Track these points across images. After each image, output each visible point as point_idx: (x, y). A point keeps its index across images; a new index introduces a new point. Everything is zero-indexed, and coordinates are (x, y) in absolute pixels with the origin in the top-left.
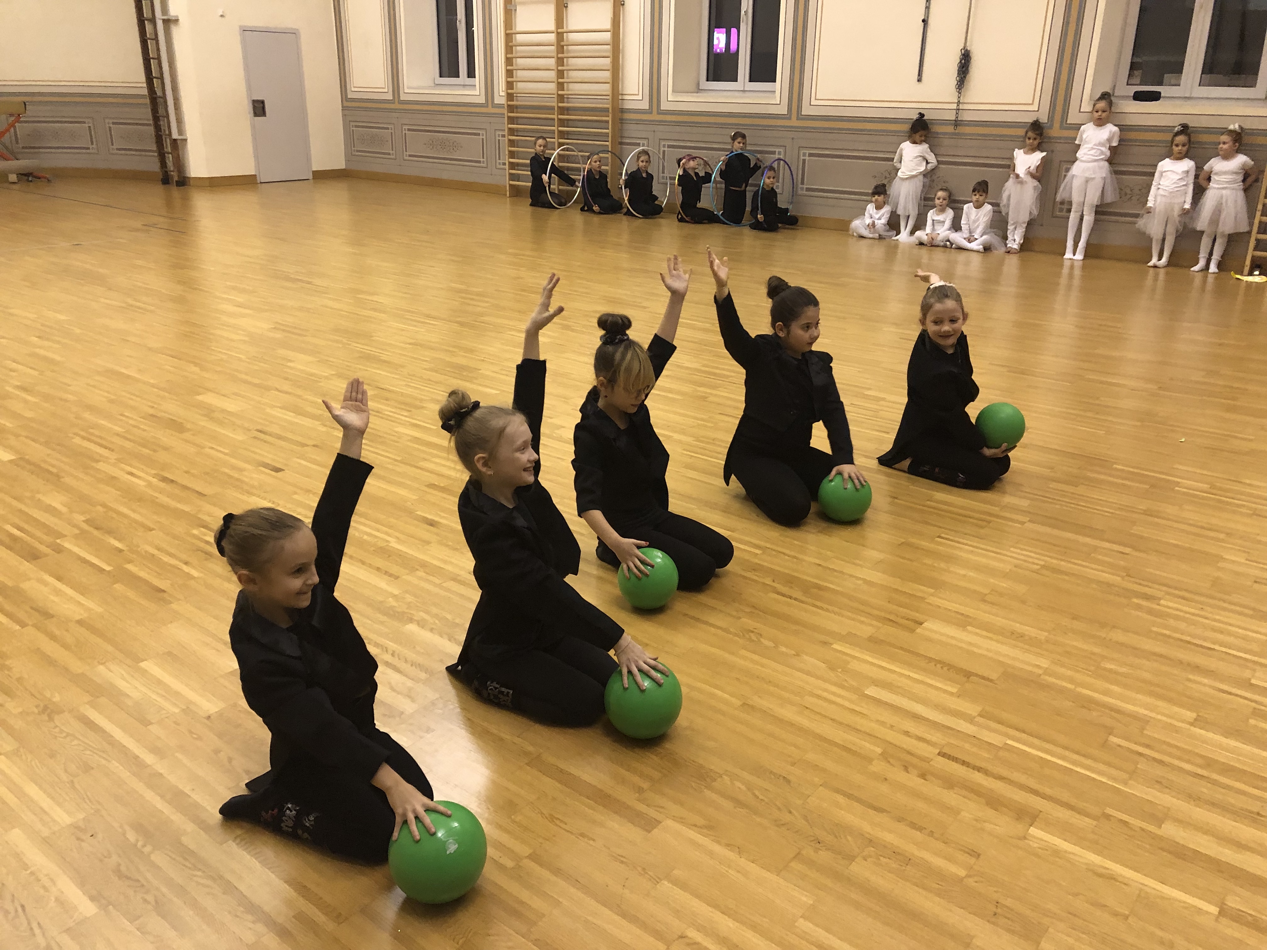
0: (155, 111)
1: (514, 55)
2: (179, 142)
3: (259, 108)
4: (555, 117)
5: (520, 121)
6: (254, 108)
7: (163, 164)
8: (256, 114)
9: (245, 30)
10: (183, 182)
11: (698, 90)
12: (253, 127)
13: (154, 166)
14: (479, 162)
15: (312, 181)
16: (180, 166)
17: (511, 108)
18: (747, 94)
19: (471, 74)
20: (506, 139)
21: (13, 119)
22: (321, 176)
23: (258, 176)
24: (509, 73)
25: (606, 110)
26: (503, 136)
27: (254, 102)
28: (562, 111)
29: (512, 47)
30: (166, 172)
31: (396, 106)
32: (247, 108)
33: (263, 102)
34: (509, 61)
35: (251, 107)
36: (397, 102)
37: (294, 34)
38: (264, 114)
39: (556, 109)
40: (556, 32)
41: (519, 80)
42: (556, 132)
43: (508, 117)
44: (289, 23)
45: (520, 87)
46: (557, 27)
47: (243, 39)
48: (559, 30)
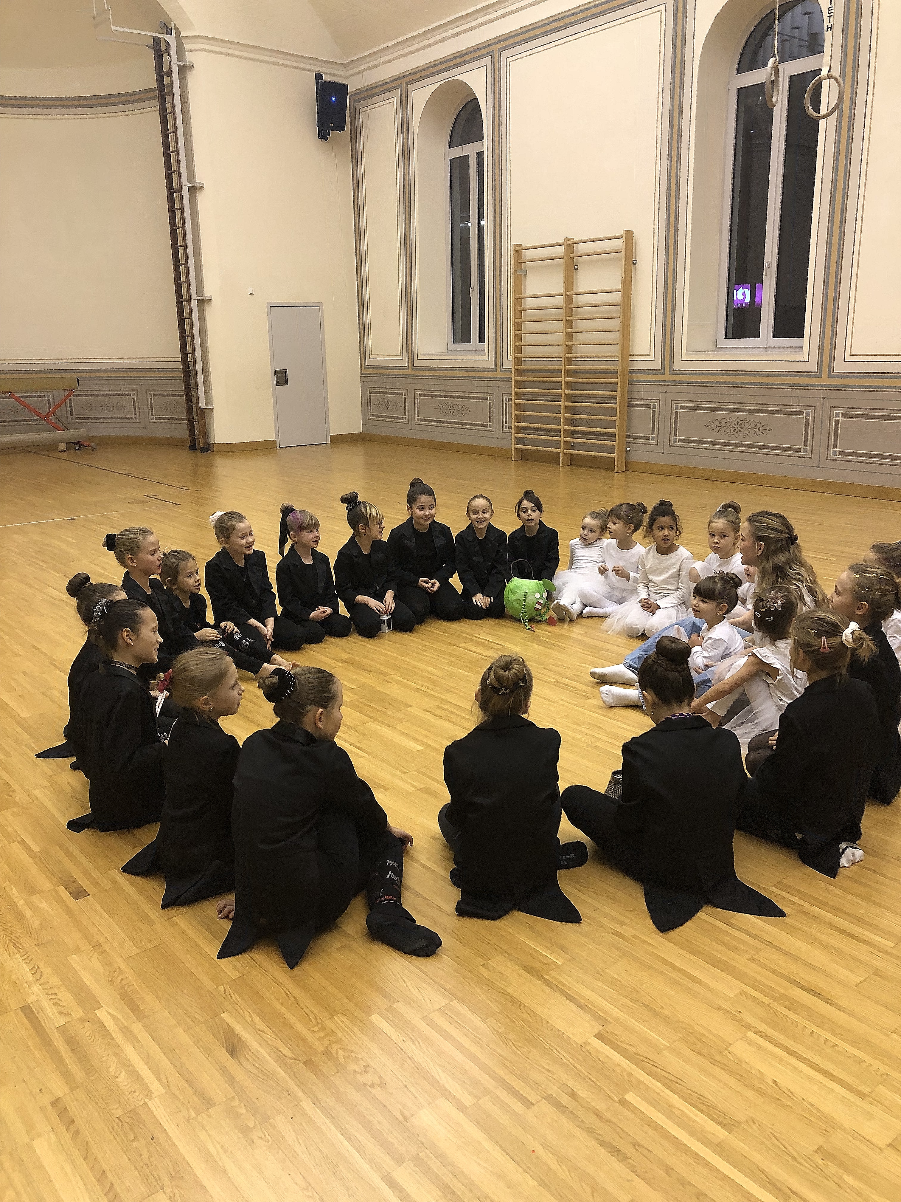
0: (187, 382)
1: (523, 319)
2: (205, 411)
3: (282, 378)
4: (562, 380)
5: (527, 384)
6: (277, 377)
7: (192, 432)
8: (278, 384)
9: (271, 307)
10: (208, 448)
11: (717, 348)
12: (275, 394)
13: (184, 434)
14: (486, 426)
15: (329, 445)
16: (206, 433)
17: (519, 372)
18: (769, 351)
19: (482, 340)
20: (513, 402)
21: (67, 393)
22: (337, 440)
23: (277, 442)
24: (518, 337)
25: (616, 372)
26: (510, 400)
27: (277, 372)
28: (571, 373)
29: (520, 311)
30: (194, 439)
31: (411, 372)
32: (271, 378)
33: (285, 372)
34: (518, 325)
35: (274, 377)
36: (410, 369)
37: (319, 307)
38: (286, 383)
39: (563, 372)
40: (564, 295)
41: (527, 343)
42: (563, 396)
43: (516, 381)
44: (314, 298)
45: (528, 351)
46: (566, 290)
47: (270, 315)
48: (568, 293)
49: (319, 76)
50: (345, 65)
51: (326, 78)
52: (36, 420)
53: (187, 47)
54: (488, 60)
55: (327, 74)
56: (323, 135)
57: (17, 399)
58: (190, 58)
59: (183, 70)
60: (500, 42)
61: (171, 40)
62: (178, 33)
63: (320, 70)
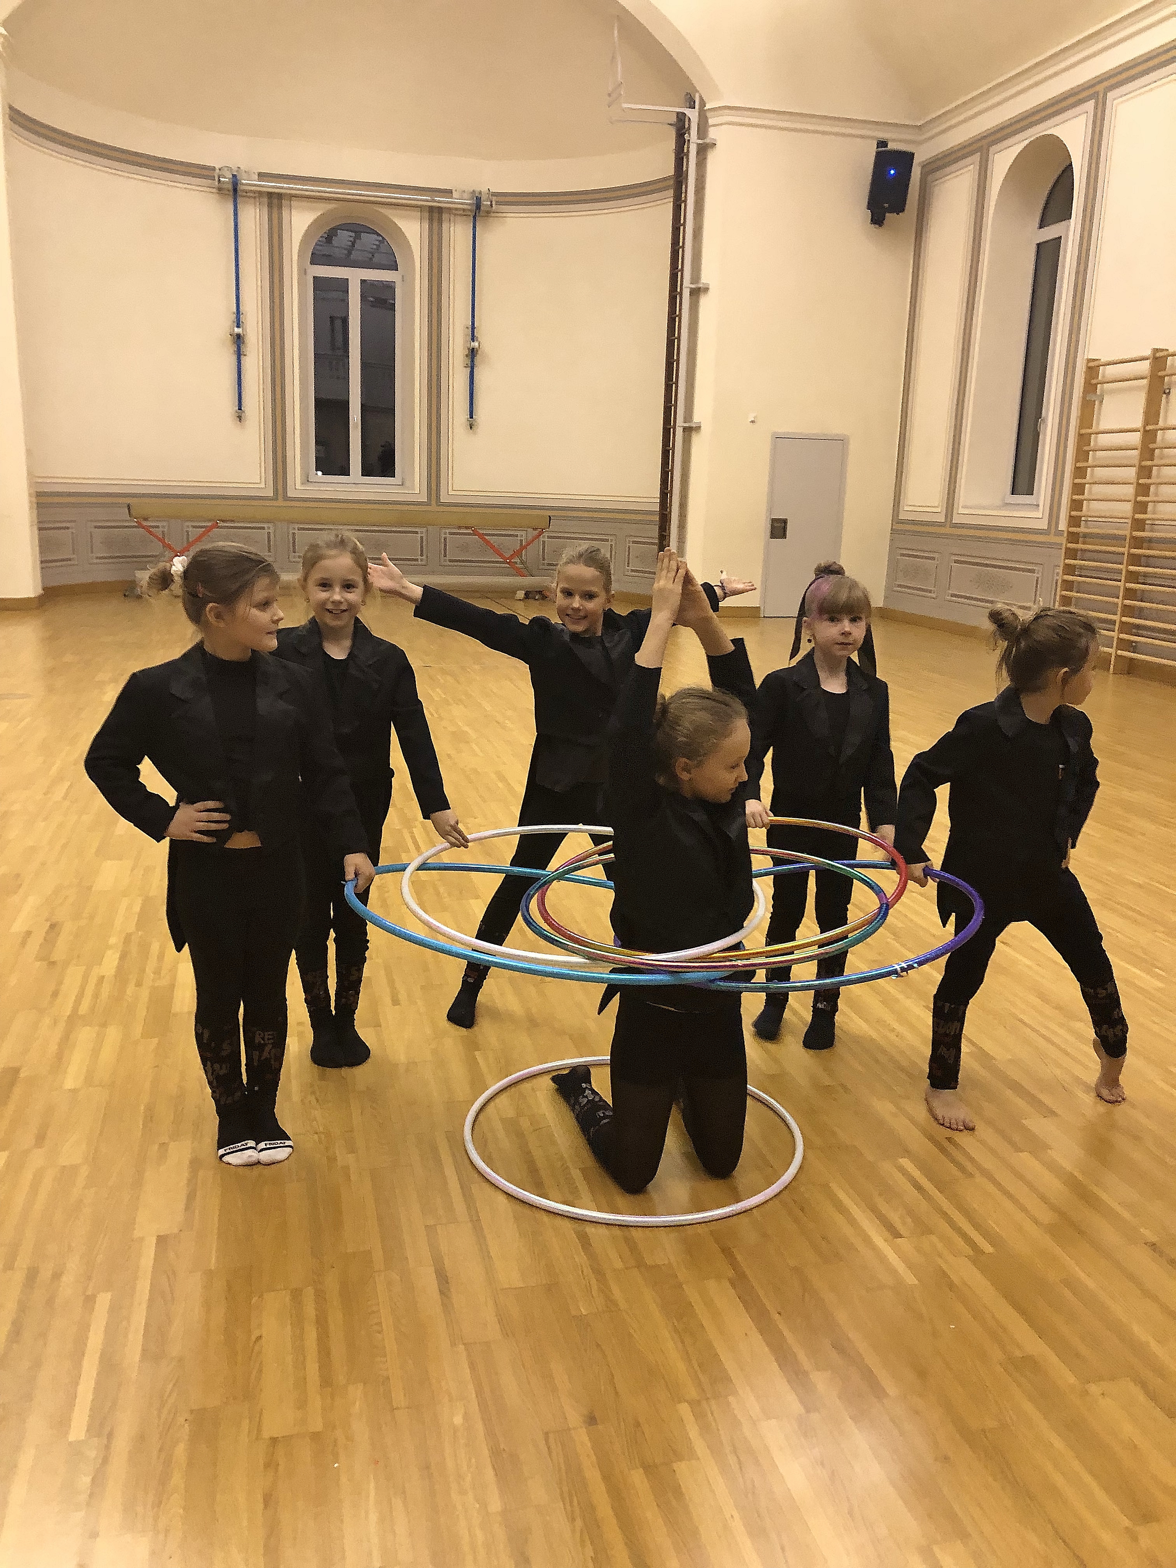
3: (779, 529)
4: (1125, 550)
5: (1088, 555)
6: (773, 527)
8: (773, 536)
9: (778, 437)
12: (767, 547)
17: (1073, 537)
20: (1060, 578)
21: (536, 533)
23: (762, 608)
24: (1078, 489)
27: (774, 521)
28: (1138, 542)
29: (1083, 453)
31: (948, 530)
32: (764, 527)
33: (785, 521)
34: (1079, 472)
35: (769, 526)
36: (948, 526)
37: (842, 441)
38: (784, 536)
39: (1128, 540)
40: (1142, 430)
41: (1093, 497)
42: (1124, 572)
43: (1067, 549)
44: (836, 429)
45: (1091, 508)
46: (1147, 422)
47: (774, 449)
48: (1149, 428)
49: (882, 144)
50: (919, 127)
51: (891, 146)
52: (497, 562)
53: (711, 121)
54: (1091, 104)
55: (894, 140)
56: (877, 220)
57: (481, 536)
58: (713, 134)
59: (703, 150)
60: (1106, 79)
61: (693, 115)
62: (703, 103)
63: (883, 135)
